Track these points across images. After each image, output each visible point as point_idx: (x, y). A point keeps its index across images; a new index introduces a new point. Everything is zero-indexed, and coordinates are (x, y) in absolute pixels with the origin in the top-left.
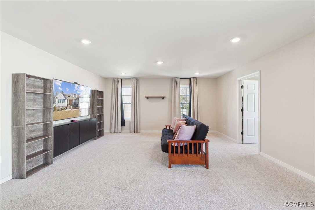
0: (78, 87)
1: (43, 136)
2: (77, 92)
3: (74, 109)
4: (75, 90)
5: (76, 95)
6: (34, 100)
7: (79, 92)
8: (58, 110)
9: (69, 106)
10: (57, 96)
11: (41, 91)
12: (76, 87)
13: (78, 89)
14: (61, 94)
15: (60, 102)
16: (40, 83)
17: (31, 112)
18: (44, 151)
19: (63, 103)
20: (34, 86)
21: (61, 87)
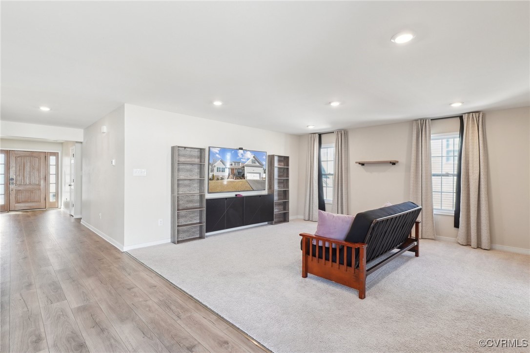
0: (242, 154)
1: (200, 208)
2: (242, 160)
3: (238, 179)
4: (238, 158)
5: (240, 163)
6: (190, 171)
7: (244, 160)
8: (218, 179)
9: (231, 176)
10: (216, 164)
11: (197, 161)
12: (239, 155)
13: (243, 156)
14: (219, 161)
15: (220, 171)
16: (197, 153)
17: (187, 182)
18: (200, 223)
19: (222, 171)
20: (191, 156)
21: (219, 154)
